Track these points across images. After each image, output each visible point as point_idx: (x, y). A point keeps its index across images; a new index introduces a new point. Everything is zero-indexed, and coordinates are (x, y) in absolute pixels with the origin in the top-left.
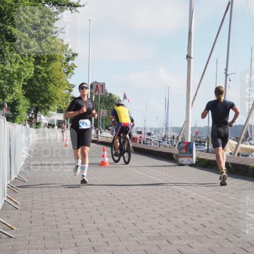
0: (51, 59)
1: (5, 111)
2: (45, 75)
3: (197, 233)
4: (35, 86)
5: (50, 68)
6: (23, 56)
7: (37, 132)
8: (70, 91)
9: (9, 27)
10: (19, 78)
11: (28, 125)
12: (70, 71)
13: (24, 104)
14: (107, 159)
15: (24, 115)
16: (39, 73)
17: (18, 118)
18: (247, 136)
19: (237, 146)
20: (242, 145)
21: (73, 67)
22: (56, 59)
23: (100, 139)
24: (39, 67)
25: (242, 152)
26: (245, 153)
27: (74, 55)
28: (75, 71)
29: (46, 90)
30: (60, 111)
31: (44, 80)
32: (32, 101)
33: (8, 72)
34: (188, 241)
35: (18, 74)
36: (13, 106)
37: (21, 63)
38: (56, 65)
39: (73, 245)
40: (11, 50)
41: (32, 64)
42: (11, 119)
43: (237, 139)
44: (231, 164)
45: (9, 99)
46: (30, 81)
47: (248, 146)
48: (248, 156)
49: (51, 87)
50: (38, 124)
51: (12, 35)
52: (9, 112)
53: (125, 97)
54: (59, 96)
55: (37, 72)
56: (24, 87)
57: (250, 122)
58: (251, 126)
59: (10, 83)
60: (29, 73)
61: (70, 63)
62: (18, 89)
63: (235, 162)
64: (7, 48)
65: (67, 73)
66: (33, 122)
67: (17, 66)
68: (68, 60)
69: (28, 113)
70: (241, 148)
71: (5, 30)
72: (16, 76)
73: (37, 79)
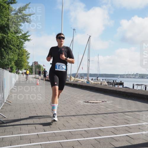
0: (22, 55)
1: (9, 69)
2: (21, 59)
3: (63, 103)
4: (18, 62)
5: (22, 57)
6: (14, 54)
7: (19, 75)
8: (28, 64)
9: (10, 46)
10: (13, 60)
11: (15, 73)
12: (28, 58)
13: (15, 68)
14: (38, 83)
15: (15, 71)
16: (19, 59)
17: (13, 71)
18: (77, 76)
19: (75, 79)
20: (76, 79)
21: (29, 57)
22: (24, 55)
23: (37, 77)
24: (19, 57)
25: (76, 81)
26: (77, 81)
27: (29, 54)
28: (29, 58)
29: (21, 64)
30: (25, 69)
31: (20, 60)
32: (17, 67)
33: (10, 58)
34: (61, 105)
35: (13, 59)
36: (12, 68)
37: (14, 56)
38: (24, 56)
39: (28, 107)
40: (11, 52)
41: (17, 56)
42: (11, 71)
43: (75, 77)
44: (73, 84)
45: (10, 66)
46: (16, 61)
47: (78, 79)
48: (77, 82)
49: (23, 63)
50: (19, 73)
51: (11, 48)
52: (10, 70)
53: (44, 66)
54: (25, 65)
55: (18, 58)
56: (15, 63)
57: (78, 72)
58: (78, 74)
59: (11, 61)
60: (16, 59)
61: (28, 56)
62: (13, 63)
63: (74, 83)
64: (10, 51)
65: (27, 59)
66: (17, 73)
67: (13, 57)
68: (27, 55)
69: (16, 70)
70: (76, 80)
71: (9, 46)
72: (12, 59)
73: (19, 61)
